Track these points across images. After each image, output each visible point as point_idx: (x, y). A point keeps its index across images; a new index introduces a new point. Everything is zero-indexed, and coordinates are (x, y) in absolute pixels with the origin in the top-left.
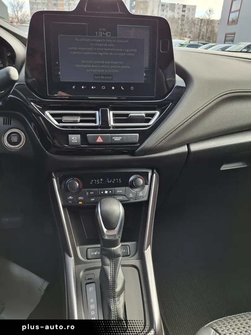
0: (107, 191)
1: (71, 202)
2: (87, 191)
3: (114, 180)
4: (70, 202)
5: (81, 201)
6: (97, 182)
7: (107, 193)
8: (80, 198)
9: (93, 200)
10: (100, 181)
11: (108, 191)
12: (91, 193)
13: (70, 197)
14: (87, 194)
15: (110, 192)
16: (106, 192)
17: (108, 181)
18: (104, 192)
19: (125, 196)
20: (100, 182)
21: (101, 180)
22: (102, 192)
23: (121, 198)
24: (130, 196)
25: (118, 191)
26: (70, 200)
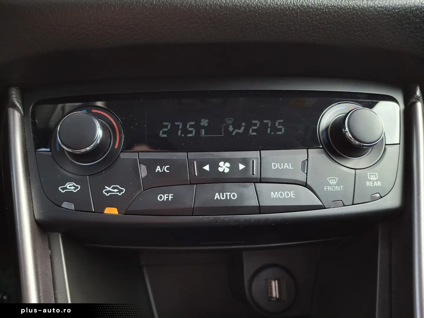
0: (228, 165)
1: (72, 207)
2: (142, 162)
3: (255, 125)
4: (65, 205)
5: (112, 201)
6: (185, 131)
7: (227, 170)
8: (110, 190)
9: (165, 197)
10: (198, 127)
11: (234, 163)
12: (158, 169)
13: (70, 187)
14: (143, 172)
15: (241, 167)
16: (224, 167)
17: (231, 128)
18: (215, 165)
19: (306, 185)
20: (198, 132)
21: (204, 122)
22: (207, 168)
23: (292, 194)
24: (330, 188)
25: (275, 166)
26: (69, 196)
